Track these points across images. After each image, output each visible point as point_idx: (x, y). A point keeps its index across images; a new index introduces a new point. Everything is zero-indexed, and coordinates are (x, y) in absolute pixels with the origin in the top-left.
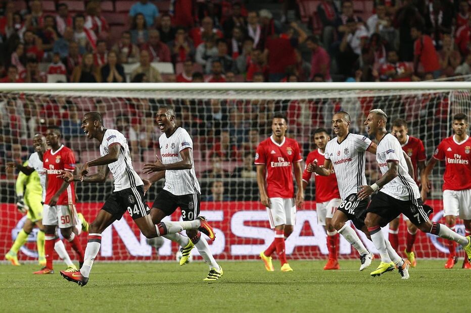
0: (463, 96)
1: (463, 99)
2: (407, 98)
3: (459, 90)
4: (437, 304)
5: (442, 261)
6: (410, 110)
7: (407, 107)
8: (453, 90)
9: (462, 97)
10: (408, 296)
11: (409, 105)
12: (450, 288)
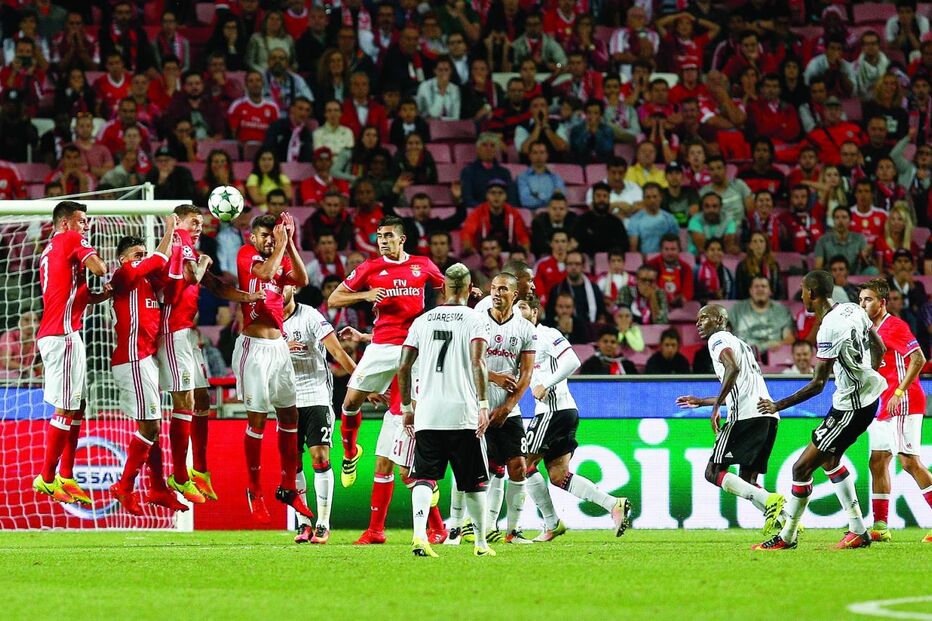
0: (114, 225)
1: (115, 233)
2: (11, 230)
3: (107, 216)
4: (64, 614)
5: (75, 533)
6: (17, 251)
7: (11, 247)
8: (96, 216)
9: (112, 228)
10: (12, 600)
11: (15, 243)
12: (89, 583)
